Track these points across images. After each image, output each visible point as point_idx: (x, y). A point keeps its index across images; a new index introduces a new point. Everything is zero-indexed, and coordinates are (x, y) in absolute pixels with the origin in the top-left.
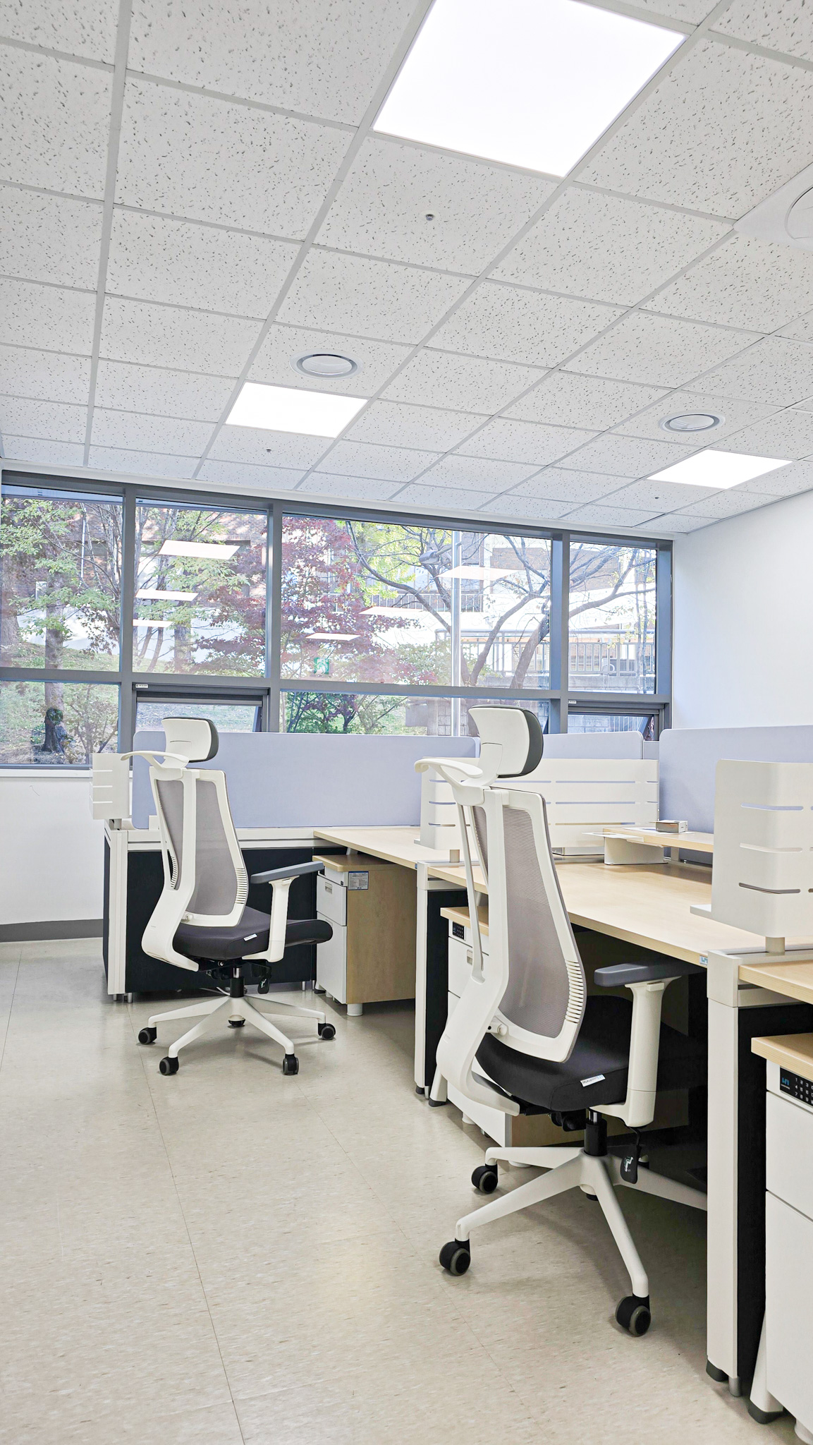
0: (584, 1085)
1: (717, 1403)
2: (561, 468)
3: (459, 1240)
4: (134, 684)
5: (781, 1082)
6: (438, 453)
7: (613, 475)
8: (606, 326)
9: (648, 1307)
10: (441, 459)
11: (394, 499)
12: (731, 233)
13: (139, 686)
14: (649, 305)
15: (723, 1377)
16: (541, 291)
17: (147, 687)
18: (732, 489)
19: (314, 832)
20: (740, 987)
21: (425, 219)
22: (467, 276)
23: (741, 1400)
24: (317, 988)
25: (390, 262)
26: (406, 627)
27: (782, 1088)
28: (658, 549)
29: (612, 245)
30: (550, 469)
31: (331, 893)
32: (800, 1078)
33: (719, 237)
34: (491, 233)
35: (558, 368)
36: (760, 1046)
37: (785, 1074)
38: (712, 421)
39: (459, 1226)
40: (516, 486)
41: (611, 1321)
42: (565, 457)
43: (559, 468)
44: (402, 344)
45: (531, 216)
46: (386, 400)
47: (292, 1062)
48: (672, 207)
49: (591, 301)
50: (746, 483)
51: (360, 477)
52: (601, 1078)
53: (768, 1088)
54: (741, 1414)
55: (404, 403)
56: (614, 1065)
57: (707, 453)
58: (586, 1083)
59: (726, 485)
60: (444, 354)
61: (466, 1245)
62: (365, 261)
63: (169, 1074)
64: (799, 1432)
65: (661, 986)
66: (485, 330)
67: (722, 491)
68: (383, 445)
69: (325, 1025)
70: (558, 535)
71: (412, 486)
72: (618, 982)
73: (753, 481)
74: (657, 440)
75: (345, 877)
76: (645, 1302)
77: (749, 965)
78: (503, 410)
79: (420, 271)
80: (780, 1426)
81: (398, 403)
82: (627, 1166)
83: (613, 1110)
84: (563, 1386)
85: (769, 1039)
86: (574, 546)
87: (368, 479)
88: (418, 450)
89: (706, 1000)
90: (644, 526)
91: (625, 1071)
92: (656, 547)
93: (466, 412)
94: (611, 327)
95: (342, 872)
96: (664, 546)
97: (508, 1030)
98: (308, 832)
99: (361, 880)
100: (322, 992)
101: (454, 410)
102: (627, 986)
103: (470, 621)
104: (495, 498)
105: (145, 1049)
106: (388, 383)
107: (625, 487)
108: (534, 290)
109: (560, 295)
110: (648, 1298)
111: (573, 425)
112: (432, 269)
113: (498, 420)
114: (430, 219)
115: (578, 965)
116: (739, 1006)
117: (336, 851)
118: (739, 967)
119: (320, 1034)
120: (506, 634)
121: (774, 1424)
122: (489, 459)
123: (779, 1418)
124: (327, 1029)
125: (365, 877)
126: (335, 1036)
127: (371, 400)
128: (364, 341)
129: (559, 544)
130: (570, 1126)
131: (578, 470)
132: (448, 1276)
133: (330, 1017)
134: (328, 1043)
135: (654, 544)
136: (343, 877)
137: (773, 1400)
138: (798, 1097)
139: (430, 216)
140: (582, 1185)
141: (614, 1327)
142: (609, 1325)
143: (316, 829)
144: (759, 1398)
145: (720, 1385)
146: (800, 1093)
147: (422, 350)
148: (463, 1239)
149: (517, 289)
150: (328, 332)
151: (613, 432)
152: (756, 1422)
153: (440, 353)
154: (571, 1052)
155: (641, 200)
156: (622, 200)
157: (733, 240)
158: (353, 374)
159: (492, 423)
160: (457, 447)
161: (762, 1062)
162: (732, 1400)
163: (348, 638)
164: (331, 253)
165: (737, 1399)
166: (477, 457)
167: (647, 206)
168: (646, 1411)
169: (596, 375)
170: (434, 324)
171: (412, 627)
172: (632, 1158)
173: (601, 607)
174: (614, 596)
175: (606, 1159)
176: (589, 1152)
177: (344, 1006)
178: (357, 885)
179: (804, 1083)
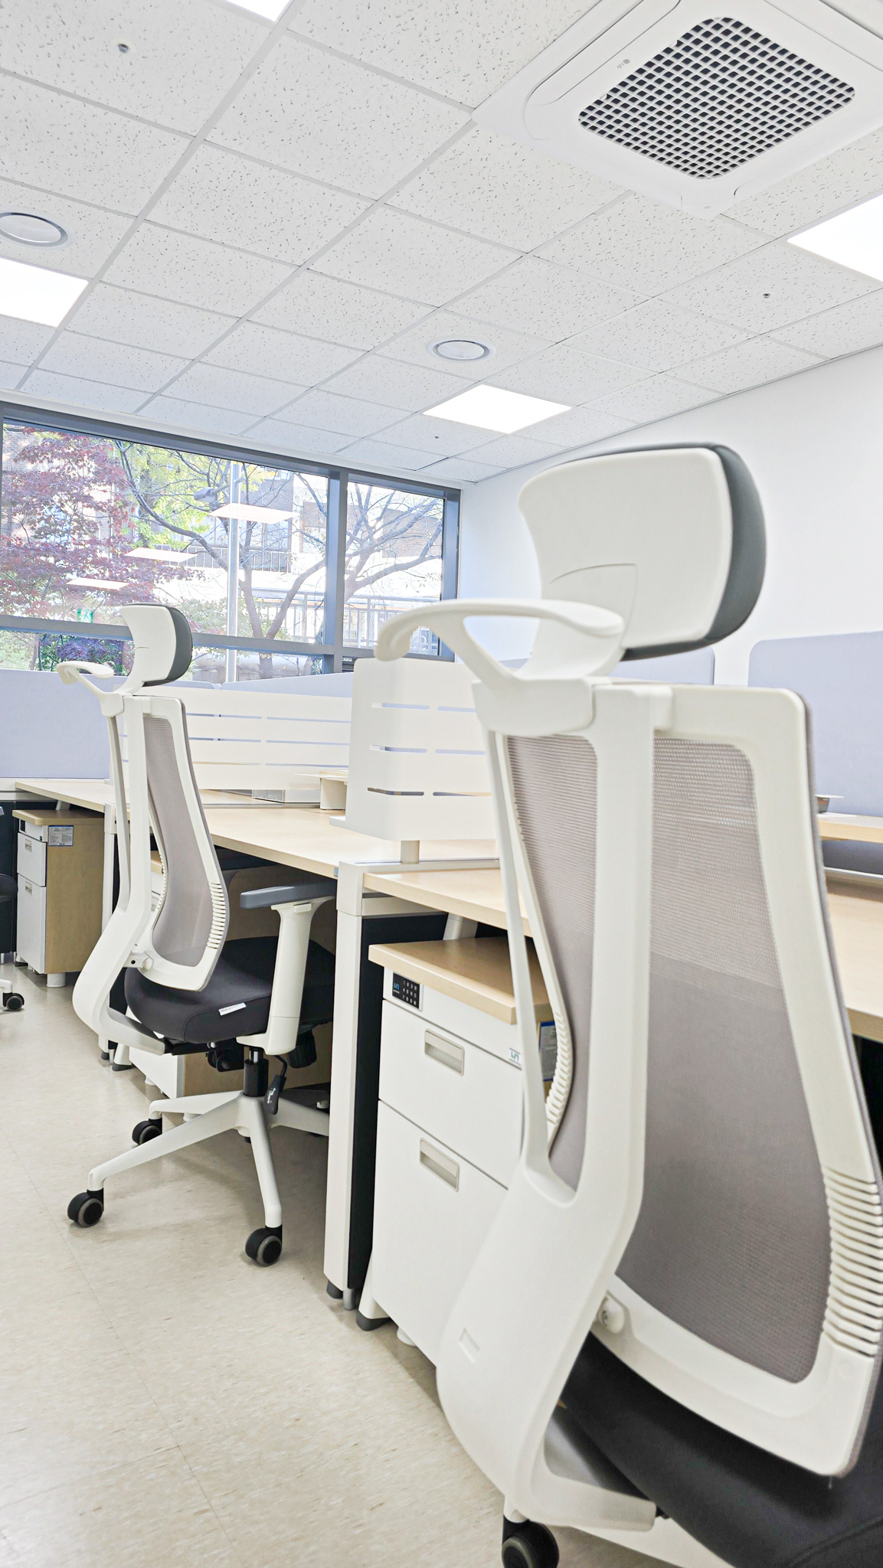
0: (222, 1014)
1: (332, 1317)
2: (328, 392)
3: (91, 1190)
5: (394, 988)
6: (185, 359)
7: (386, 406)
8: (352, 220)
9: (281, 1238)
10: (188, 368)
11: (141, 412)
12: (470, 124)
14: (394, 201)
15: (339, 1294)
16: (272, 167)
18: (514, 434)
19: (16, 783)
20: (365, 896)
21: (118, 49)
22: (185, 134)
23: (353, 1313)
24: (18, 960)
25: (85, 101)
26: (189, 578)
27: (394, 994)
28: (446, 499)
29: (342, 119)
30: (316, 392)
31: (31, 851)
32: (407, 980)
33: (459, 127)
34: (201, 81)
35: (304, 267)
36: (378, 953)
37: (397, 978)
38: (482, 351)
39: (91, 1175)
40: (281, 409)
41: (241, 1256)
42: (332, 377)
43: (325, 391)
44: (119, 213)
45: (245, 67)
46: (111, 284)
48: (401, 80)
49: (330, 186)
50: (527, 429)
51: (94, 381)
52: (243, 1006)
53: (384, 997)
54: (350, 1326)
55: (132, 290)
56: (256, 993)
57: (482, 388)
58: (223, 1012)
59: (509, 430)
60: (171, 232)
61: (99, 1195)
62: (54, 95)
64: (400, 1335)
65: (308, 908)
66: (214, 208)
67: (505, 436)
68: (117, 343)
69: (11, 994)
70: (336, 474)
71: (159, 397)
72: (263, 903)
73: (536, 426)
74: (427, 368)
75: (44, 832)
76: (278, 1232)
77: (371, 873)
78: (252, 312)
79: (125, 119)
80: (383, 1332)
81: (126, 289)
82: (269, 1098)
83: (254, 1040)
84: (167, 1317)
85: (391, 947)
86: (351, 487)
87: (106, 384)
88: (159, 353)
89: (336, 912)
90: (426, 470)
91: (270, 997)
92: (444, 496)
93: (209, 311)
94: (357, 223)
95: (41, 826)
96: (451, 495)
97: (152, 965)
98: (9, 784)
99: (64, 836)
100: (23, 965)
101: (196, 307)
102: (273, 908)
103: (262, 579)
104: (259, 422)
106: (109, 262)
107: (401, 421)
108: (264, 163)
109: (295, 174)
110: (280, 1229)
111: (334, 340)
112: (137, 118)
113: (248, 324)
114: (123, 51)
115: (220, 887)
116: (364, 914)
117: (44, 806)
118: (364, 874)
119: (5, 1005)
120: (308, 596)
121: (376, 1331)
122: (243, 372)
123: (383, 1324)
124: (15, 999)
125: (70, 832)
126: (23, 1007)
127: (94, 281)
128: (71, 203)
129: (336, 483)
130: (224, 1066)
131: (347, 396)
132: (75, 1228)
133: (21, 986)
134: (14, 1015)
135: (441, 493)
136: (43, 832)
137: (378, 1307)
138: (405, 1000)
139: (123, 47)
140: (240, 1127)
141: (244, 1260)
142: (239, 1259)
143: (18, 780)
144: (366, 1309)
145: (336, 1302)
146: (406, 995)
147: (144, 224)
148: (96, 1189)
149: (243, 160)
150: (22, 184)
151: (378, 352)
152: (359, 1329)
153: (165, 230)
154: (209, 979)
155: (367, 67)
156: (346, 63)
157: (472, 132)
158: (62, 245)
159: (242, 328)
160: (206, 353)
161: (380, 970)
162: (346, 1314)
163: (117, 586)
164: (9, 78)
165: (351, 1312)
166: (231, 369)
167: (375, 75)
168: (250, 1332)
169: (348, 280)
170: (154, 191)
171: (195, 579)
172: (274, 1089)
173: (409, 570)
174: (422, 559)
175: (262, 1099)
176: (248, 1094)
177: (44, 977)
178: (59, 841)
179: (410, 986)
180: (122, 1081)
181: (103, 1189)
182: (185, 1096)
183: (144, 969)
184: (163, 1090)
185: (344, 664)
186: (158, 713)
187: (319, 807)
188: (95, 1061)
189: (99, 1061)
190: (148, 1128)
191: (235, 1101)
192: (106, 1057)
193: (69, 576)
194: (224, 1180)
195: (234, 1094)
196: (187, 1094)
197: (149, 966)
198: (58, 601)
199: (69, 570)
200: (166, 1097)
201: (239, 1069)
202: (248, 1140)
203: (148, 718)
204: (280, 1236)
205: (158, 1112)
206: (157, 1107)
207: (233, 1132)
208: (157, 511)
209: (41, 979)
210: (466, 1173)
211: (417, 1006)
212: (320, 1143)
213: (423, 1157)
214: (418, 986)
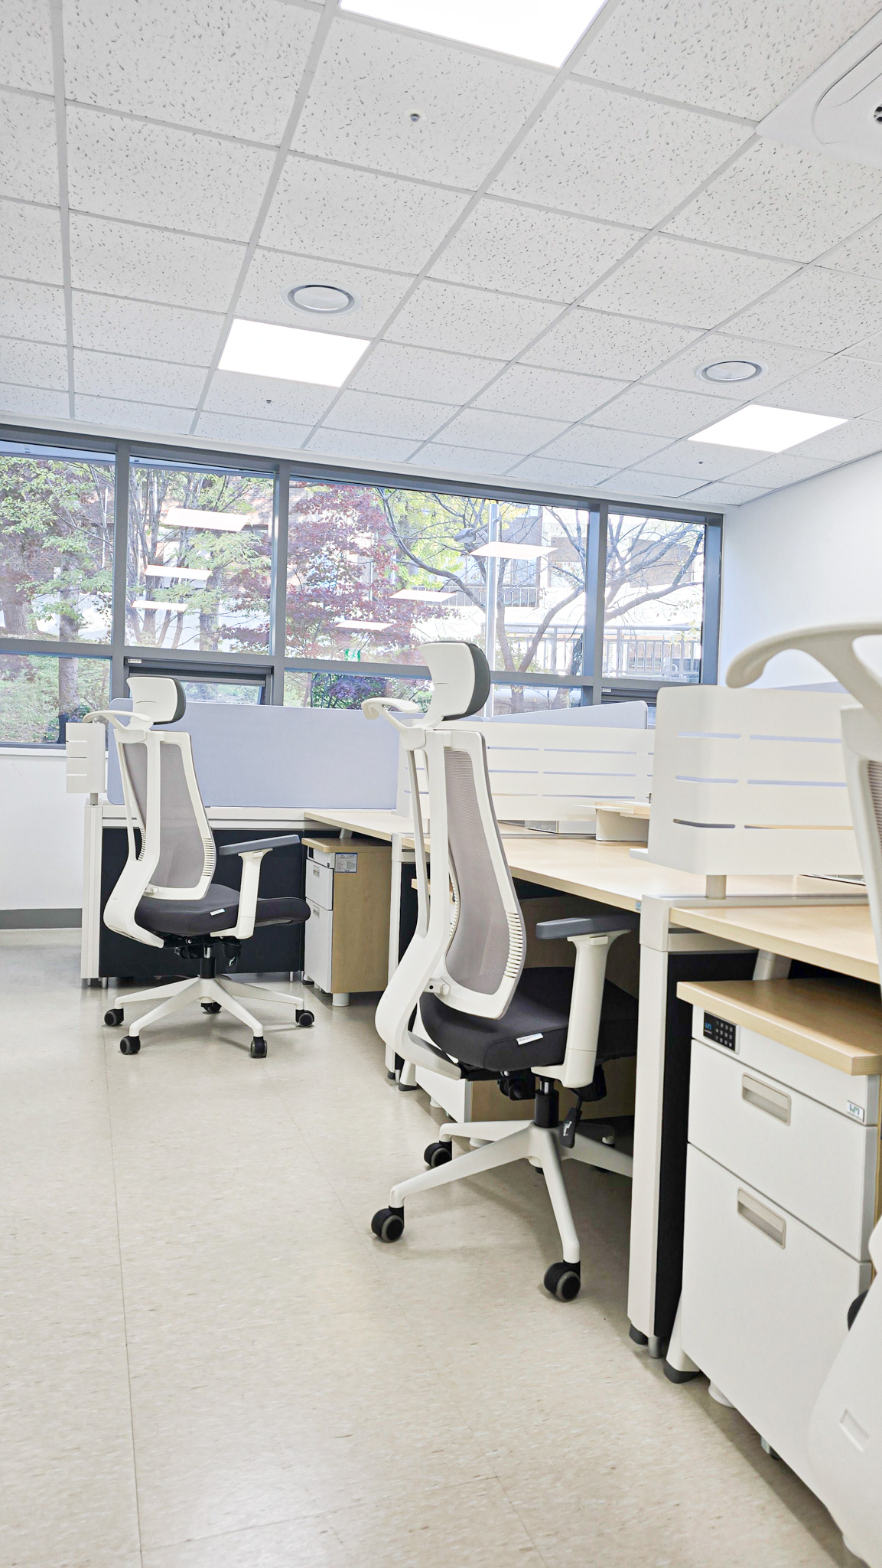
0: (520, 1043)
1: (636, 1364)
2: (592, 426)
3: (392, 1206)
4: (126, 659)
5: (705, 1028)
6: (454, 406)
7: (650, 435)
8: (625, 253)
9: (579, 1274)
10: (458, 414)
11: (411, 461)
12: (754, 137)
13: (131, 661)
14: (670, 228)
15: (644, 1340)
16: (548, 210)
17: (140, 662)
18: (783, 453)
19: (305, 813)
20: (671, 931)
21: (410, 119)
22: (467, 191)
23: (659, 1362)
24: (305, 979)
25: (377, 172)
26: (445, 617)
27: (705, 1034)
28: (707, 524)
29: (621, 153)
30: (579, 426)
31: (319, 876)
32: (721, 1021)
33: (741, 143)
34: (485, 138)
35: (576, 304)
36: (686, 991)
37: (709, 1018)
38: (754, 370)
39: (393, 1192)
40: (543, 447)
41: (540, 1288)
42: (595, 412)
43: (589, 425)
44: (402, 274)
45: (527, 116)
46: (391, 342)
47: (260, 1044)
48: (684, 105)
49: (605, 222)
50: (798, 446)
51: (371, 434)
52: (539, 1036)
53: (693, 1036)
54: (655, 1374)
55: (410, 345)
56: (552, 1024)
57: (752, 409)
58: (521, 1041)
59: (777, 449)
60: (449, 286)
61: (400, 1212)
62: (350, 172)
63: (131, 1054)
64: (712, 1392)
65: (604, 940)
66: (491, 257)
67: (773, 455)
68: (394, 396)
69: (303, 1011)
70: (597, 506)
71: (429, 445)
72: (560, 934)
73: (807, 443)
74: (694, 393)
75: (332, 858)
76: (576, 1268)
77: (678, 907)
78: (521, 354)
79: (412, 185)
80: (695, 1386)
81: (404, 345)
82: (565, 1131)
83: (551, 1072)
84: (474, 1342)
85: (701, 985)
86: (613, 519)
87: (381, 436)
88: (431, 402)
89: (640, 945)
90: (687, 497)
91: (565, 1031)
92: (706, 521)
93: (480, 357)
94: (630, 254)
95: (328, 853)
96: (713, 521)
97: (450, 991)
98: (298, 814)
99: (349, 863)
100: (310, 984)
101: (466, 355)
102: (570, 939)
103: (514, 615)
104: (523, 461)
105: (111, 1030)
106: (391, 320)
107: (664, 449)
108: (540, 208)
109: (570, 215)
110: (578, 1265)
111: (600, 374)
112: (424, 182)
113: (516, 367)
114: (414, 120)
115: (517, 916)
116: (670, 950)
117: (329, 834)
118: (670, 909)
119: (297, 1021)
120: (559, 630)
121: (687, 1385)
122: (510, 413)
123: (693, 1378)
124: (305, 1016)
125: (354, 859)
126: (313, 1024)
127: (376, 340)
128: (358, 270)
129: (598, 515)
130: (517, 1094)
131: (610, 428)
132: (379, 1243)
133: (312, 1005)
135: (703, 518)
136: (329, 859)
137: (687, 1358)
138: (718, 1041)
139: (415, 116)
140: (531, 1157)
141: (542, 1293)
142: (538, 1291)
143: (307, 810)
144: (674, 1359)
145: (640, 1348)
146: (720, 1036)
147: (424, 281)
148: (397, 1206)
149: (520, 207)
150: (318, 258)
151: (644, 382)
152: (670, 1382)
153: (443, 284)
154: (507, 1008)
155: (649, 97)
156: (627, 97)
157: (756, 146)
158: (349, 310)
159: (510, 370)
160: (475, 398)
161: (689, 1007)
162: (650, 1361)
164: (311, 161)
165: (657, 1360)
166: (498, 412)
167: (656, 104)
168: (555, 1368)
169: (618, 312)
170: (434, 250)
171: (451, 617)
172: (571, 1122)
173: (661, 599)
174: (675, 587)
175: (556, 1131)
176: (539, 1124)
177: (330, 996)
178: (344, 868)
179: (724, 1026)
180: (408, 1101)
181: (403, 1208)
182: (473, 1121)
183: (441, 994)
184: (449, 1112)
185: (603, 695)
186: (458, 747)
187: (594, 838)
188: (382, 1080)
189: (386, 1080)
190: (439, 1150)
191: (525, 1131)
192: (392, 1076)
193: (337, 619)
194: (514, 1209)
195: (525, 1124)
196: (473, 1120)
197: (446, 992)
198: (327, 643)
199: (338, 614)
200: (452, 1120)
201: (530, 1098)
202: (540, 1171)
203: (447, 750)
204: (578, 1272)
205: (448, 1135)
206: (446, 1131)
207: (525, 1161)
208: (416, 553)
209: (327, 998)
210: (793, 1229)
211: (733, 1048)
212: (624, 1184)
213: (741, 1207)
214: (734, 1027)
